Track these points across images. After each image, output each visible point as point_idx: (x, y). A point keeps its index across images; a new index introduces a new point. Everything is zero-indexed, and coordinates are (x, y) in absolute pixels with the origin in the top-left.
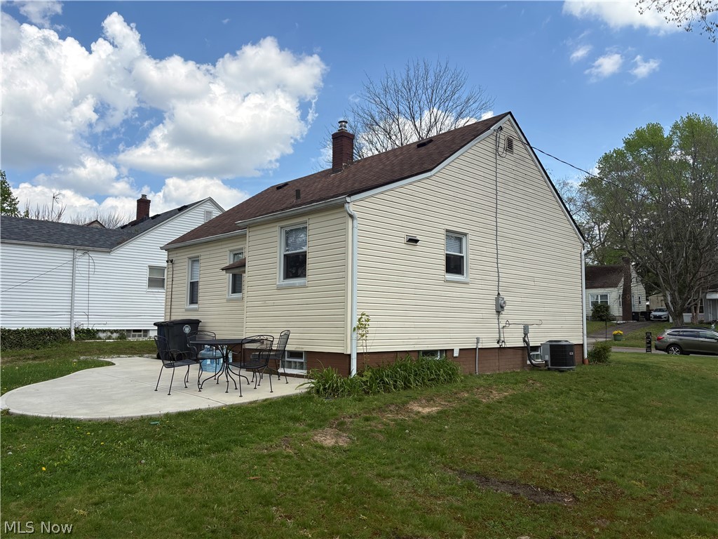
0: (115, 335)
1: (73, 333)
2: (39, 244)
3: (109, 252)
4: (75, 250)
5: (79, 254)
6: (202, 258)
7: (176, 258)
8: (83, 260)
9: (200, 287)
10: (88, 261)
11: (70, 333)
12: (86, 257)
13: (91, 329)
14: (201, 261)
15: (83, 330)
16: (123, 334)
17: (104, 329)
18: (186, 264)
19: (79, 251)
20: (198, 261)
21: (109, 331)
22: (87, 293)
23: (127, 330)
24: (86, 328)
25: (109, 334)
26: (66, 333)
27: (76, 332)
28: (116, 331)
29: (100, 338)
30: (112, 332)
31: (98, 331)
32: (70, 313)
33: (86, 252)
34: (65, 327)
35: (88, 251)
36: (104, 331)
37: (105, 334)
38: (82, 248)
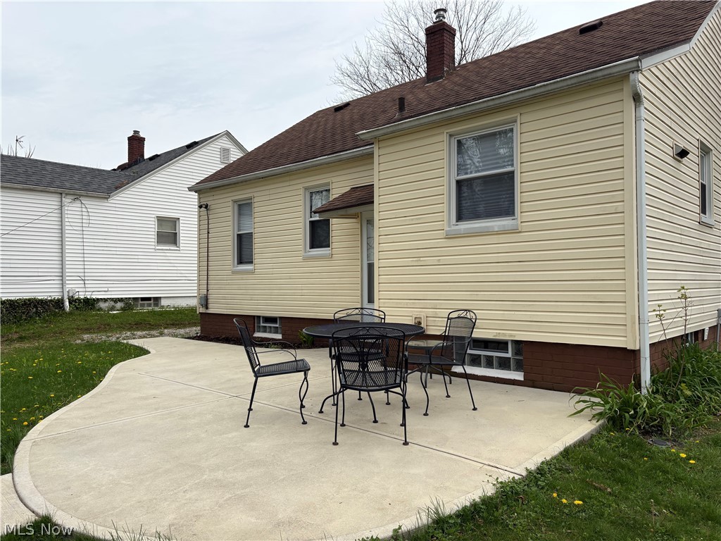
0: (119, 305)
1: (67, 304)
2: (16, 186)
3: (107, 198)
4: (63, 195)
5: (66, 200)
6: (256, 200)
7: (213, 202)
8: (73, 209)
9: (255, 241)
10: (80, 209)
11: (63, 304)
12: (78, 204)
13: (89, 297)
14: (256, 205)
15: (79, 300)
16: (129, 304)
17: (106, 297)
18: (230, 209)
19: (68, 197)
20: (250, 204)
21: (112, 299)
22: (82, 252)
23: (134, 298)
24: (82, 297)
25: (112, 303)
26: (59, 303)
27: (70, 303)
28: (121, 300)
29: (100, 309)
30: (116, 300)
31: (98, 300)
32: (60, 278)
33: (77, 198)
34: (56, 296)
35: (81, 196)
36: (105, 300)
37: (107, 304)
38: (72, 192)
